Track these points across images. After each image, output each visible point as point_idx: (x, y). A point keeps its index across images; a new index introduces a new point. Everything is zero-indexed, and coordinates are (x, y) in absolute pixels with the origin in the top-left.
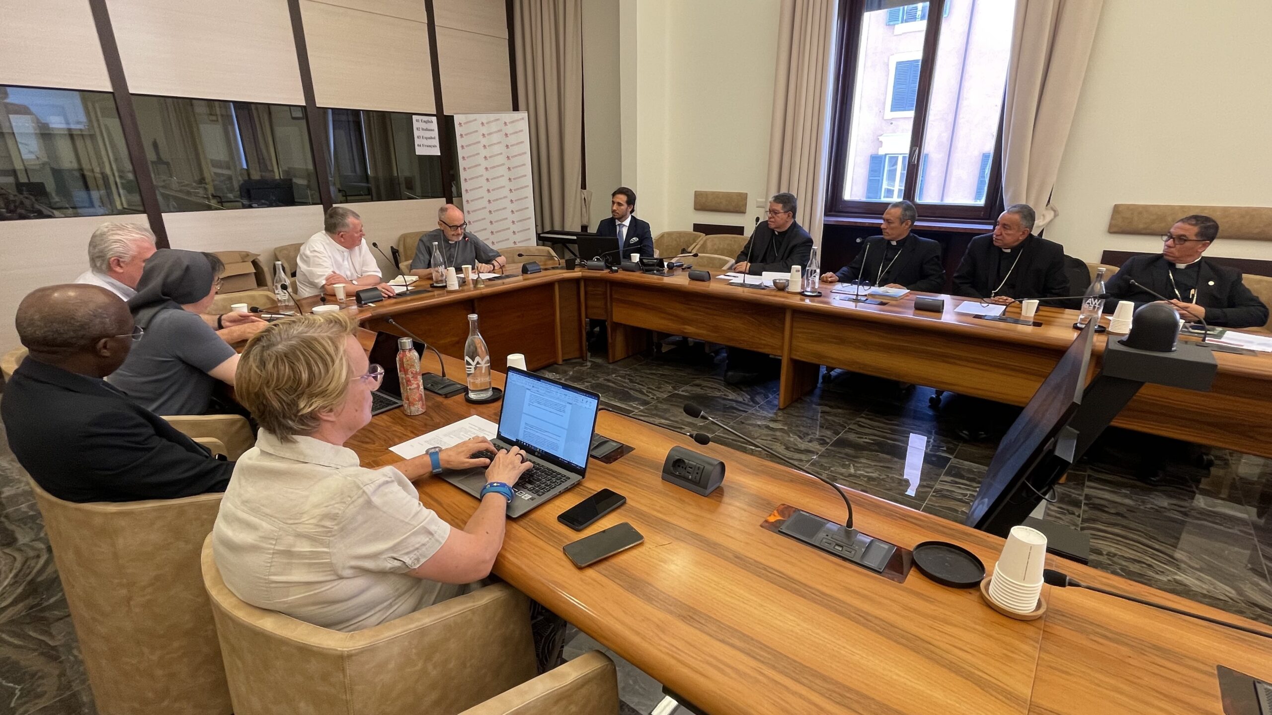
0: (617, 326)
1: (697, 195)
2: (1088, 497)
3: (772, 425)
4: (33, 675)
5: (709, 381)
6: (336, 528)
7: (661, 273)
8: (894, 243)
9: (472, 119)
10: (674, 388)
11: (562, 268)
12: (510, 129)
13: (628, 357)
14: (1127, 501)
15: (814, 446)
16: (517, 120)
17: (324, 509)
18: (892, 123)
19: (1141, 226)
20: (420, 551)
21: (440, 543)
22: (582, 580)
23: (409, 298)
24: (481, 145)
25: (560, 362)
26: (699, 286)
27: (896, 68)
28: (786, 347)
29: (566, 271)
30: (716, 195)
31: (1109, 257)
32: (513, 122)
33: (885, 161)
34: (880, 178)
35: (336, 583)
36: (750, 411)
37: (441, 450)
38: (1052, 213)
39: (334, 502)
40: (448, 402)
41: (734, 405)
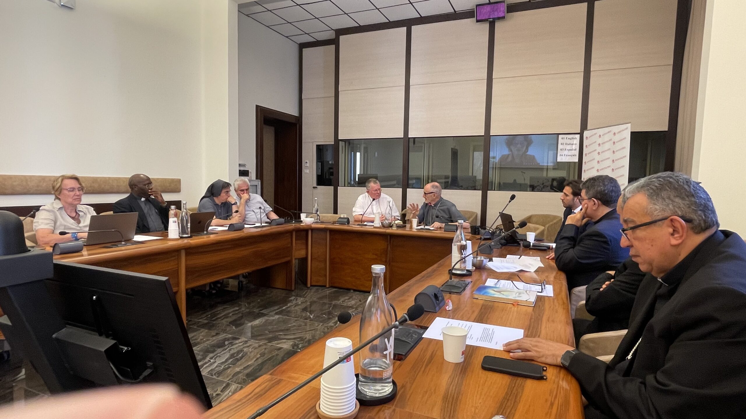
9: (594, 133)
12: (616, 138)
16: (623, 130)
24: (597, 152)
32: (620, 132)
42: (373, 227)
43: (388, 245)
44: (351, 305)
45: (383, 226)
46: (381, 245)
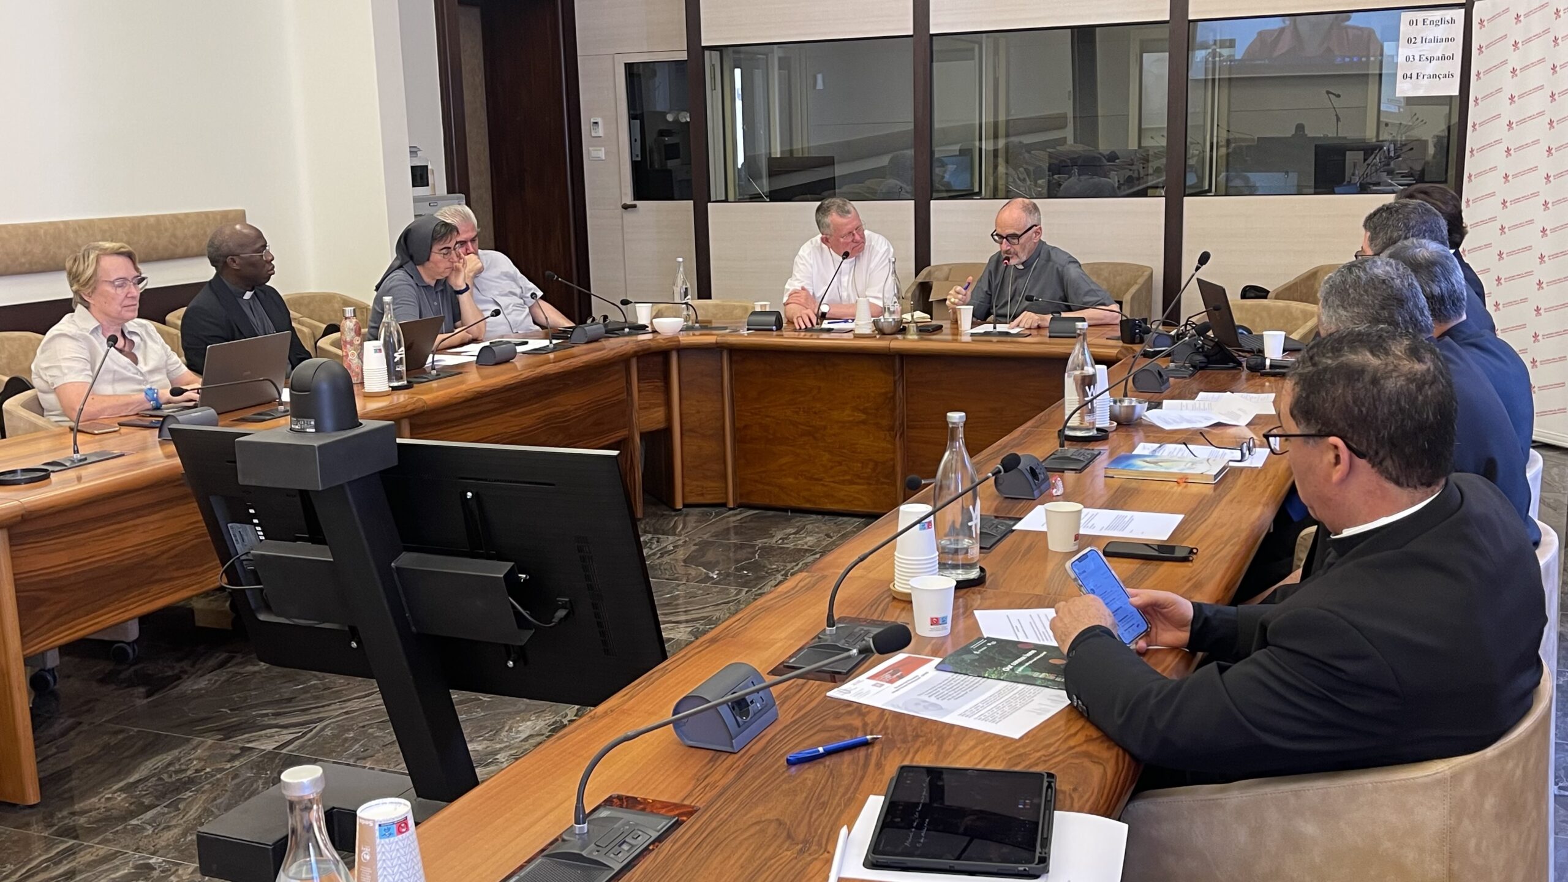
42: (851, 335)
43: (895, 382)
44: (806, 547)
45: (880, 331)
46: (876, 383)
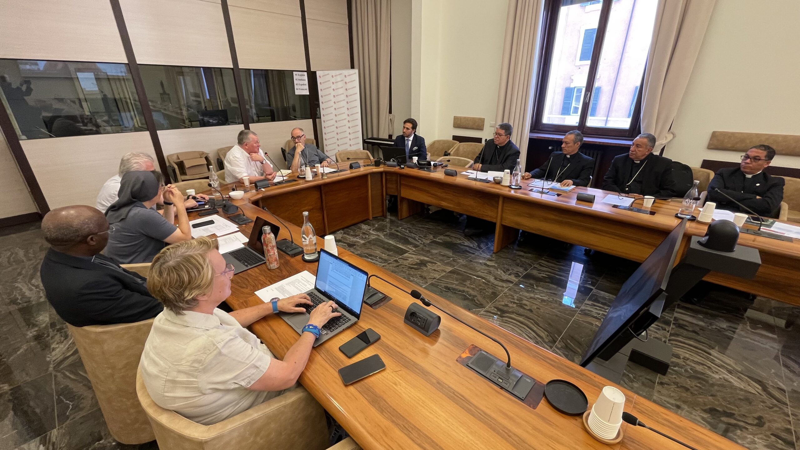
0: (403, 199)
1: (456, 118)
2: (676, 319)
3: (489, 263)
4: (79, 397)
5: (455, 233)
6: (201, 367)
7: (429, 170)
8: (568, 156)
9: (326, 74)
10: (434, 237)
11: (372, 165)
12: (347, 80)
13: (410, 216)
14: (701, 323)
15: (513, 278)
16: (352, 74)
17: (194, 357)
18: (580, 68)
19: (729, 146)
20: (251, 378)
21: (263, 372)
22: (345, 394)
23: (284, 185)
24: (331, 89)
25: (371, 219)
26: (450, 180)
27: (585, 34)
28: (499, 218)
29: (375, 167)
30: (466, 119)
31: (707, 164)
32: (349, 75)
33: (574, 91)
34: (571, 102)
35: (202, 397)
36: (476, 254)
37: (279, 300)
38: (672, 136)
39: (199, 353)
40: (293, 260)
41: (468, 249)
